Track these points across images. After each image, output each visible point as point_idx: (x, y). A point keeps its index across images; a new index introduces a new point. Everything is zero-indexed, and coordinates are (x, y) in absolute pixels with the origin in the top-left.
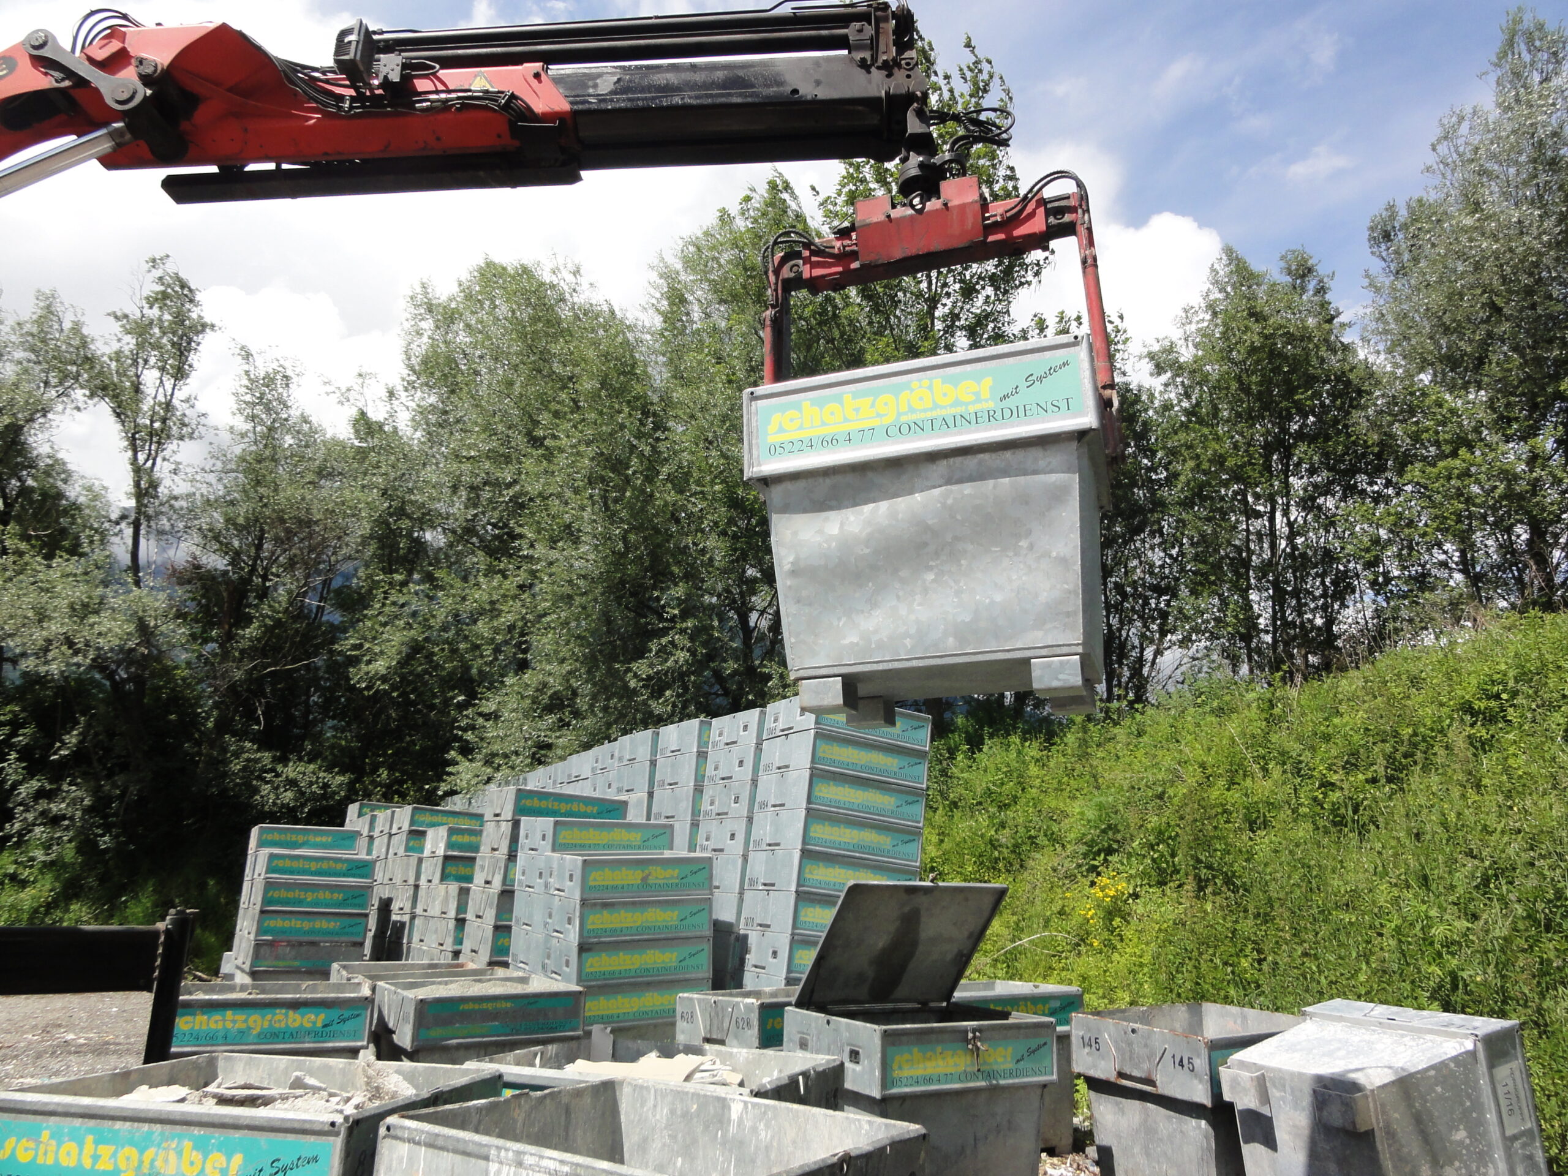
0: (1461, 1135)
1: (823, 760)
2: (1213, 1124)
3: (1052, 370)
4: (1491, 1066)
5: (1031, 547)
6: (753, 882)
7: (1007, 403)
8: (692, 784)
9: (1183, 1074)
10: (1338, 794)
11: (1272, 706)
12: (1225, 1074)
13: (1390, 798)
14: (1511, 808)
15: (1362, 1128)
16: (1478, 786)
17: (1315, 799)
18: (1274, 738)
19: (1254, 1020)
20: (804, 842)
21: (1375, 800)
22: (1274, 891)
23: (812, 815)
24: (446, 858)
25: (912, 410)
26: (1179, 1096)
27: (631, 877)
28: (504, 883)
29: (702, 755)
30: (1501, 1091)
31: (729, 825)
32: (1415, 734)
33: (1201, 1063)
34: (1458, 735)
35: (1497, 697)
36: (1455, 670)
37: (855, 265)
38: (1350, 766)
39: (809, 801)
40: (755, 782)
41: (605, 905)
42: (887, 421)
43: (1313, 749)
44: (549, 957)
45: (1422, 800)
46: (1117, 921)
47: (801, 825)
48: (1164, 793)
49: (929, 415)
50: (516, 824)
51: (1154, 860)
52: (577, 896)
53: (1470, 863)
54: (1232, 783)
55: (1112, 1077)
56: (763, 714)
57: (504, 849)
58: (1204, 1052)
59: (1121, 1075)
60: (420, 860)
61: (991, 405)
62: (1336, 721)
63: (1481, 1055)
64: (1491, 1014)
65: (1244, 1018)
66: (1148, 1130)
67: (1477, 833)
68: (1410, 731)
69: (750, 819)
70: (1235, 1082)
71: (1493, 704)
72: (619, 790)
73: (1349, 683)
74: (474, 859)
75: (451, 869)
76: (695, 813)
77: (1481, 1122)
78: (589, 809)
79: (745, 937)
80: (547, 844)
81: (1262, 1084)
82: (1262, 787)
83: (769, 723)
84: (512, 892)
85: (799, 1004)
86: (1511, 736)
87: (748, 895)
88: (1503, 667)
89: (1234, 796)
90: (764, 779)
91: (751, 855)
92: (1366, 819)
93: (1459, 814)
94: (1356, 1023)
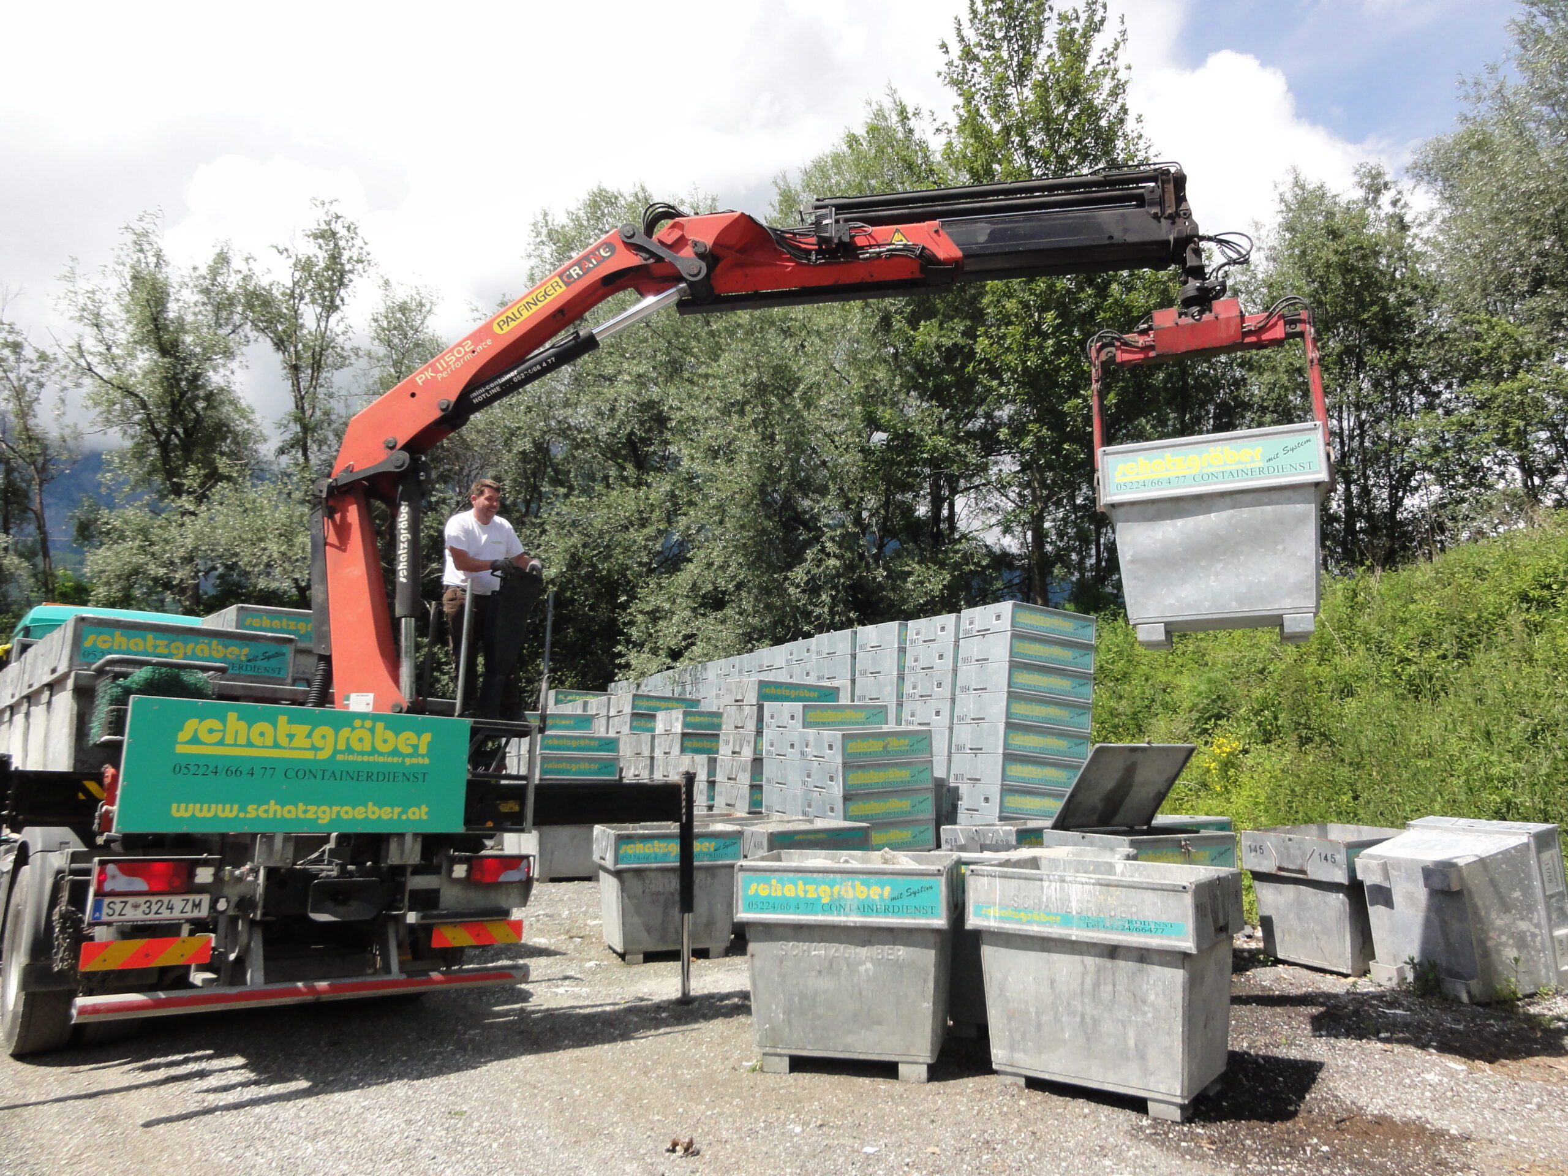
0: (1517, 894)
1: (1019, 655)
2: (1348, 896)
3: (1300, 445)
4: (1539, 851)
5: (1284, 549)
6: (960, 748)
7: (1271, 463)
8: (895, 673)
9: (1327, 866)
10: (1414, 667)
11: (1356, 595)
12: (1359, 863)
13: (1458, 671)
14: (1556, 678)
15: (1455, 887)
16: (1530, 660)
17: (1395, 672)
18: (1359, 622)
19: (1367, 832)
20: (1007, 717)
21: (1446, 672)
22: (1364, 746)
23: (1013, 697)
24: (684, 735)
25: (1210, 466)
26: (1324, 879)
27: (876, 746)
28: (755, 753)
29: (902, 650)
30: (1544, 868)
31: (933, 705)
32: (1480, 617)
33: (1341, 858)
34: (1515, 620)
35: (1549, 587)
36: (1515, 564)
37: (1152, 354)
38: (1425, 645)
39: (1009, 686)
40: (955, 671)
41: (859, 767)
42: (1194, 472)
43: (1393, 632)
44: (809, 806)
45: (1484, 671)
46: (1231, 772)
47: (1004, 704)
48: (1264, 669)
49: (1222, 469)
50: (761, 708)
51: (1259, 724)
52: (839, 760)
53: (1523, 721)
54: (1322, 661)
55: (1274, 870)
56: (959, 618)
57: (751, 726)
58: (1343, 850)
59: (1280, 869)
60: (653, 737)
61: (1261, 464)
62: (1412, 607)
63: (1533, 846)
64: (1540, 821)
65: (1360, 832)
66: (1300, 904)
67: (1529, 699)
68: (1475, 615)
69: (953, 700)
70: (1366, 868)
71: (1545, 593)
72: (820, 678)
73: (1421, 572)
74: (718, 735)
75: (688, 743)
76: (900, 696)
77: (1530, 887)
78: (812, 695)
79: (957, 789)
80: (797, 724)
81: (1385, 868)
82: (1348, 663)
83: (965, 625)
84: (761, 760)
85: (1054, 827)
86: (1559, 620)
87: (956, 758)
88: (1555, 562)
89: (1325, 671)
90: (963, 668)
91: (956, 727)
92: (1438, 688)
93: (1516, 683)
94: (1446, 830)
